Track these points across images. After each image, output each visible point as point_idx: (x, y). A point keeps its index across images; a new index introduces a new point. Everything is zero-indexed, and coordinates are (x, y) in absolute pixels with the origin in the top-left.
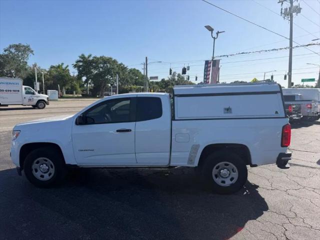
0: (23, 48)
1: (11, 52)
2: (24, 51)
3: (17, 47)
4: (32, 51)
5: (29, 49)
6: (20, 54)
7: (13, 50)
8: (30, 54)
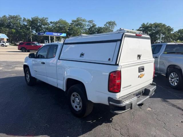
0: (112, 23)
1: (107, 26)
2: (112, 25)
3: (109, 23)
4: (116, 24)
5: (115, 23)
6: (110, 26)
7: (108, 25)
8: (115, 26)
